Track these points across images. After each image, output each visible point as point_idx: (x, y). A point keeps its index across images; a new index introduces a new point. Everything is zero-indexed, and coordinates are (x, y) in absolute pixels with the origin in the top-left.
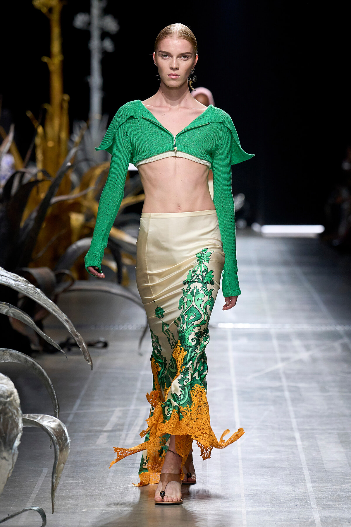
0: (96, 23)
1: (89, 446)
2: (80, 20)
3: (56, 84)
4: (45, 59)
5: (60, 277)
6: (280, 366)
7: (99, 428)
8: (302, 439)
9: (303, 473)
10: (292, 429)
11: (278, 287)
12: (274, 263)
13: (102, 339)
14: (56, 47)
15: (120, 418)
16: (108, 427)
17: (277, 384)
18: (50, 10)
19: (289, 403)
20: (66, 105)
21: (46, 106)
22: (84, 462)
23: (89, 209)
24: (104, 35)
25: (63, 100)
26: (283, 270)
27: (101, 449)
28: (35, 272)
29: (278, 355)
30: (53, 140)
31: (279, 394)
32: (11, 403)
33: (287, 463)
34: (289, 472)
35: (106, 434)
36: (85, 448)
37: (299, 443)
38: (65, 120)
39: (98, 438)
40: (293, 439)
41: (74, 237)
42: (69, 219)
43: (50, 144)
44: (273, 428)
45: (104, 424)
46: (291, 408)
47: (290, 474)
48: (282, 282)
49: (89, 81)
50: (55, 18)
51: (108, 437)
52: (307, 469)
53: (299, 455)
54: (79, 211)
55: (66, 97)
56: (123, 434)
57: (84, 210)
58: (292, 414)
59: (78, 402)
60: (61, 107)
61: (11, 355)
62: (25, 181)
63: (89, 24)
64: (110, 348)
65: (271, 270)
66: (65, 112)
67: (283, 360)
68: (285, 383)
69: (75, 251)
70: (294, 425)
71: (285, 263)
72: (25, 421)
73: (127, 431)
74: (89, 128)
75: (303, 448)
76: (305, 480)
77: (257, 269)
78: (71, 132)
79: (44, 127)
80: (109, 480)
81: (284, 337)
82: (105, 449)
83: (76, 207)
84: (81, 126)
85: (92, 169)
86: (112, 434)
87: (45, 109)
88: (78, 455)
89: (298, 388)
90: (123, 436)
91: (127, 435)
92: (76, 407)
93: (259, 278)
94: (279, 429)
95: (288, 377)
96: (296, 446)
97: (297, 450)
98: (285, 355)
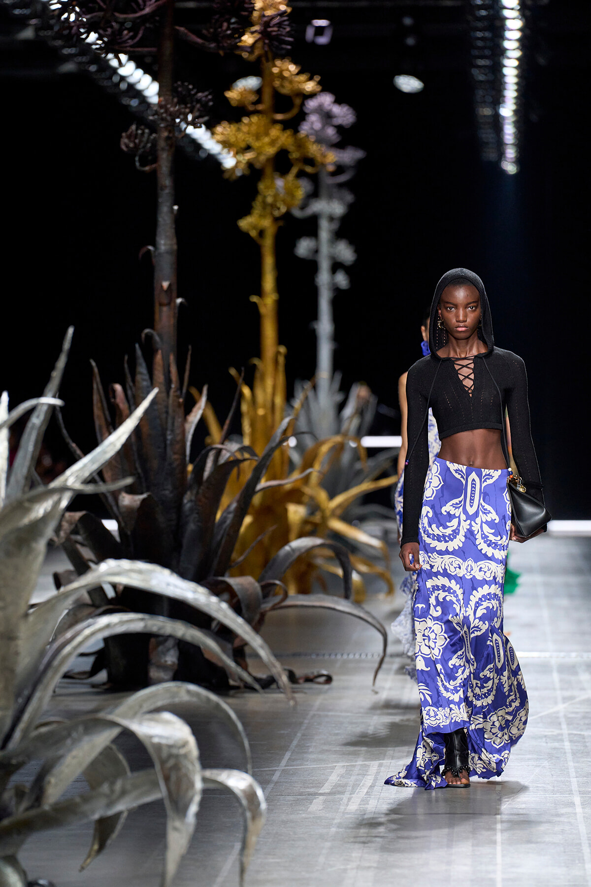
0: (325, 249)
1: (298, 814)
2: (304, 247)
3: (269, 331)
4: (254, 299)
5: (267, 590)
6: (561, 707)
7: (312, 790)
8: (583, 804)
9: (582, 850)
10: (571, 792)
11: (564, 602)
12: (565, 571)
13: (325, 672)
14: (269, 282)
15: (342, 776)
16: (326, 789)
17: (554, 731)
18: (261, 233)
19: (569, 757)
20: (281, 360)
21: (256, 361)
22: (290, 834)
23: (312, 498)
24: (336, 266)
25: (278, 353)
26: (573, 580)
27: (313, 817)
28: (235, 582)
29: (559, 694)
30: (264, 407)
31: (556, 745)
32: (186, 756)
33: (561, 837)
34: (562, 849)
35: (321, 798)
36: (292, 817)
37: (579, 810)
38: (281, 379)
39: (311, 803)
40: (572, 804)
41: (293, 534)
42: (286, 511)
43: (261, 412)
44: (545, 791)
45: (320, 784)
46: (571, 764)
47: (565, 852)
48: (571, 596)
49: (316, 327)
50: (268, 244)
51: (325, 801)
52: (588, 845)
53: (578, 826)
54: (299, 502)
55: (283, 349)
56: (345, 797)
57: (305, 499)
58: (572, 772)
59: (288, 755)
60: (276, 362)
61: (188, 692)
62: (222, 461)
63: (316, 251)
64: (334, 683)
65: (558, 580)
66: (281, 368)
67: (565, 699)
68: (565, 730)
69: (288, 555)
70: (575, 787)
71: (578, 571)
72: (205, 780)
73: (351, 794)
74: (315, 388)
75: (584, 817)
76: (583, 860)
77: (538, 579)
78: (289, 396)
79: (252, 388)
80: (321, 860)
81: (569, 669)
82: (319, 818)
83: (295, 496)
84: (305, 387)
85: (319, 444)
86: (330, 797)
87: (255, 365)
88: (282, 826)
89: (583, 737)
90: (345, 800)
91: (349, 799)
92: (284, 762)
93: (540, 591)
94: (554, 792)
95: (570, 722)
96: (575, 814)
97: (576, 819)
98: (567, 694)
